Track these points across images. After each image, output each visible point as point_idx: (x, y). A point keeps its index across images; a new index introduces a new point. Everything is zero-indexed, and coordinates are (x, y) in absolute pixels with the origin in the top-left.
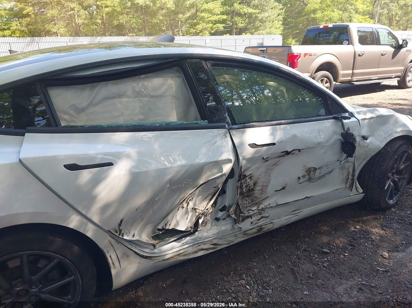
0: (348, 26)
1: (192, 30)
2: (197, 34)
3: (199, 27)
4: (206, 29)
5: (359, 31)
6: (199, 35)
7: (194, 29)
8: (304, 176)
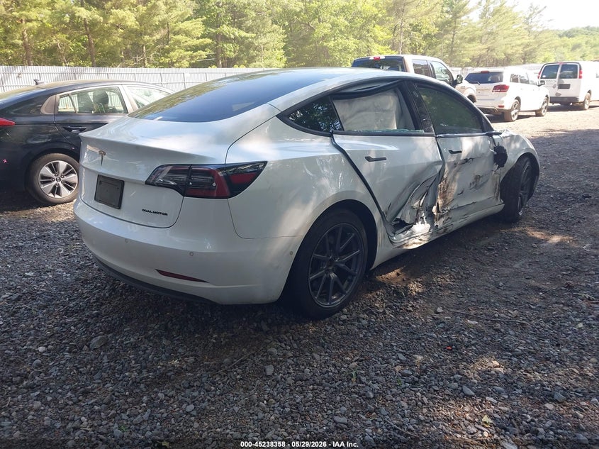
0: (402, 58)
1: (164, 60)
2: (171, 65)
3: (175, 55)
4: (183, 58)
5: (414, 65)
6: (174, 66)
7: (166, 57)
8: (473, 183)
